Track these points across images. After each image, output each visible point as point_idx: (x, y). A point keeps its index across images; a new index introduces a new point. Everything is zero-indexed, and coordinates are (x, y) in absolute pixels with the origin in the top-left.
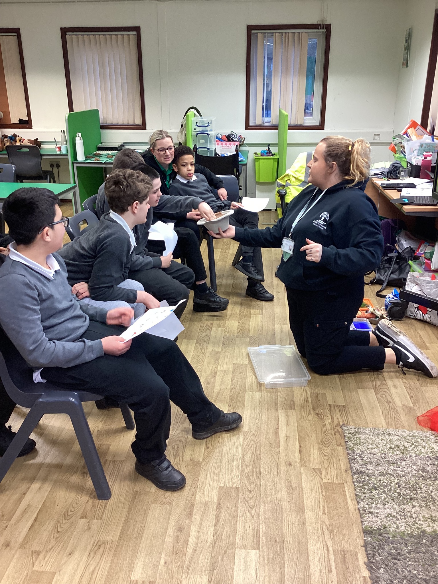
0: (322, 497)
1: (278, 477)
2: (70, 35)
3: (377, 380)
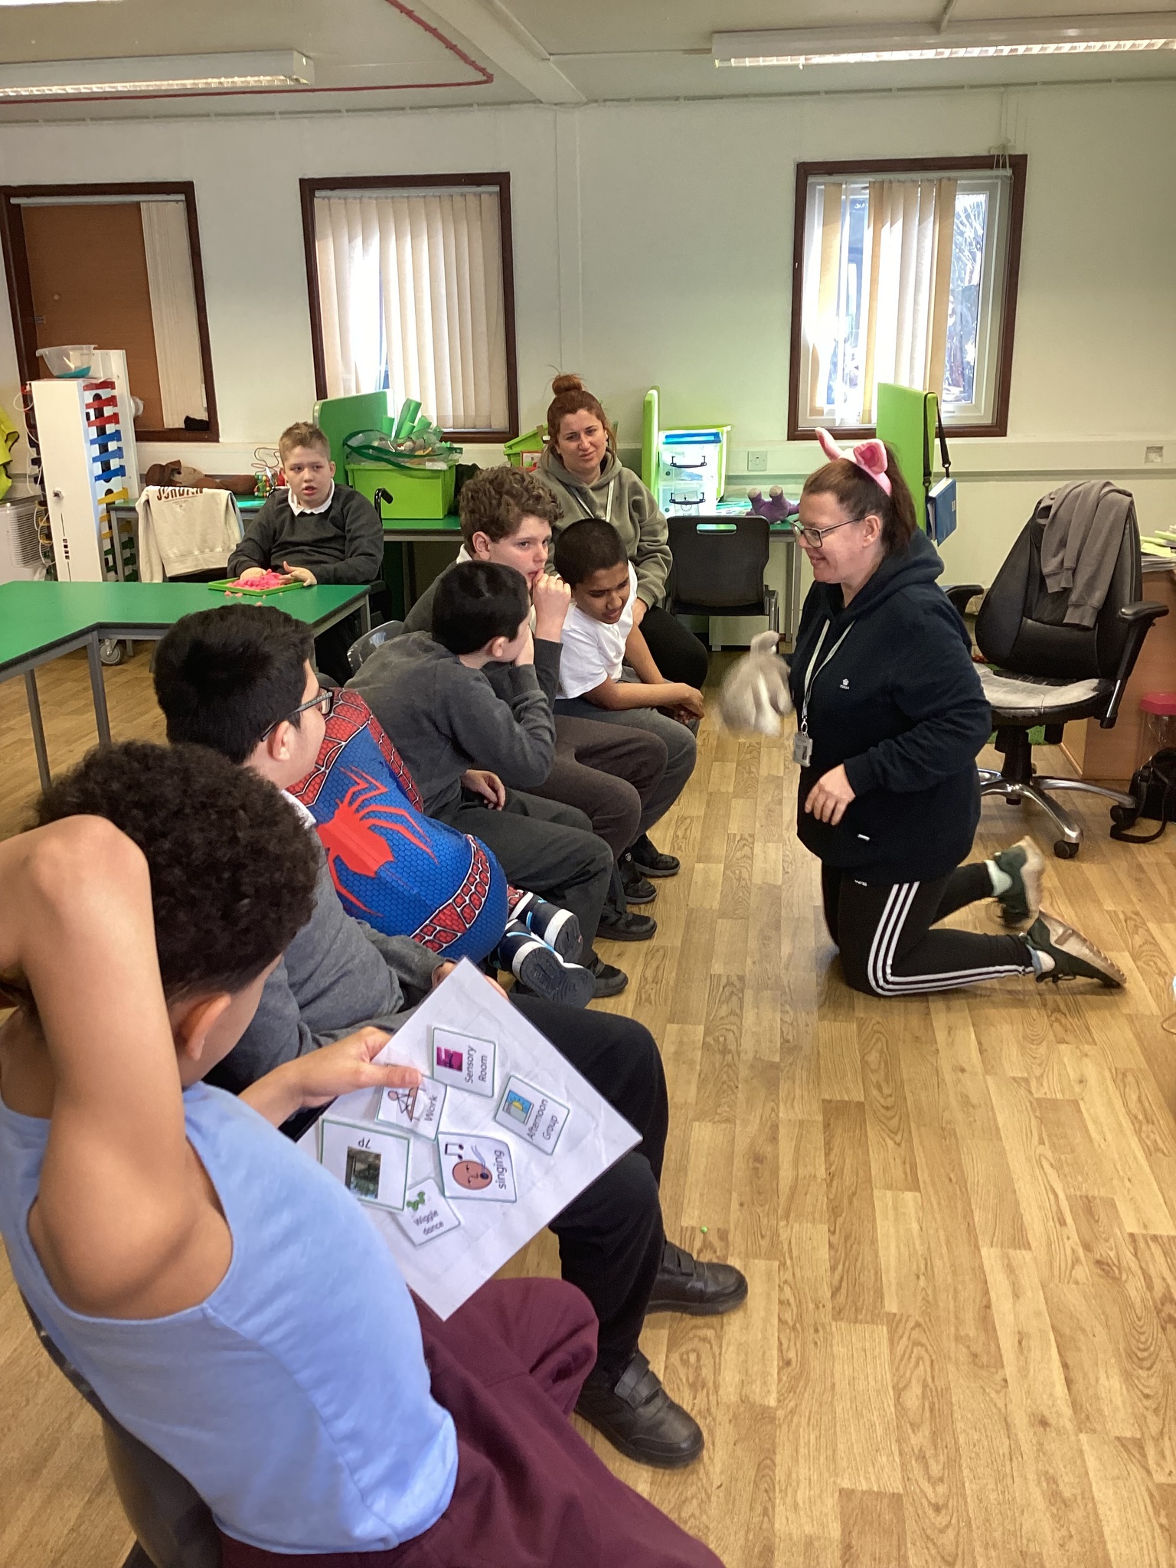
0: (1159, 1531)
1: (1015, 1464)
2: (324, 197)
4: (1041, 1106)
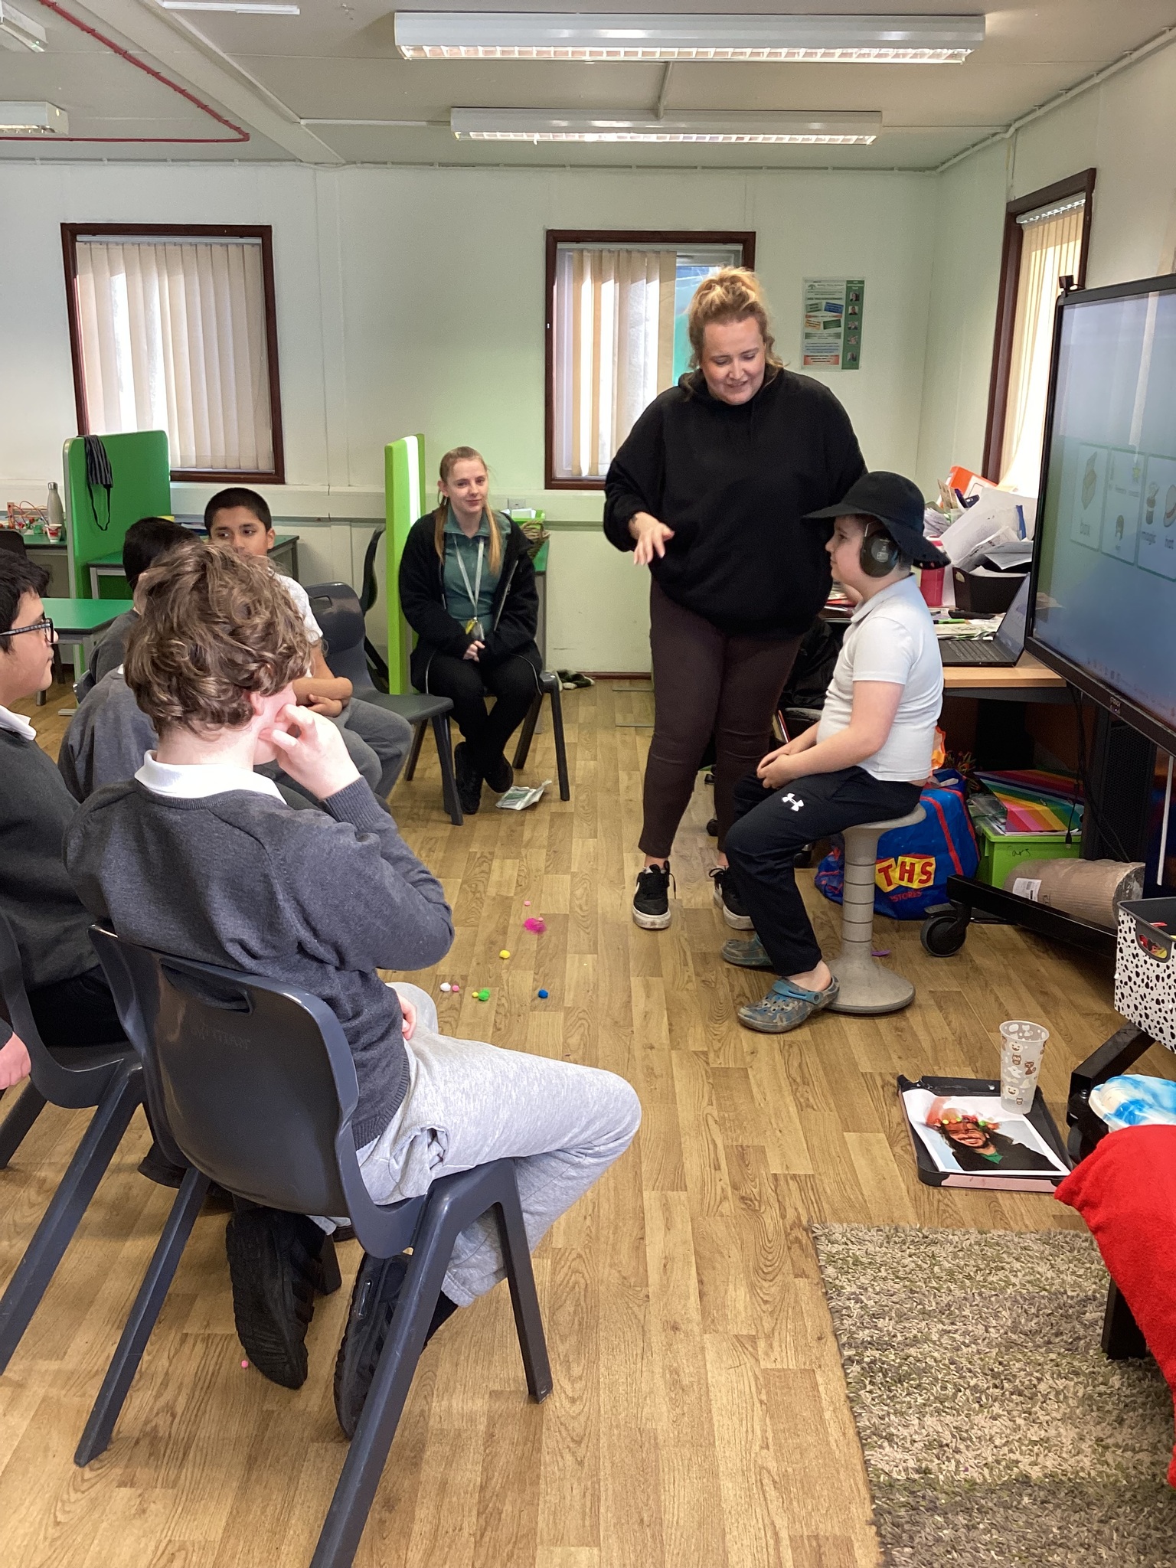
0: (758, 1405)
1: (645, 1361)
2: (85, 242)
3: (895, 1111)
4: (714, 1074)
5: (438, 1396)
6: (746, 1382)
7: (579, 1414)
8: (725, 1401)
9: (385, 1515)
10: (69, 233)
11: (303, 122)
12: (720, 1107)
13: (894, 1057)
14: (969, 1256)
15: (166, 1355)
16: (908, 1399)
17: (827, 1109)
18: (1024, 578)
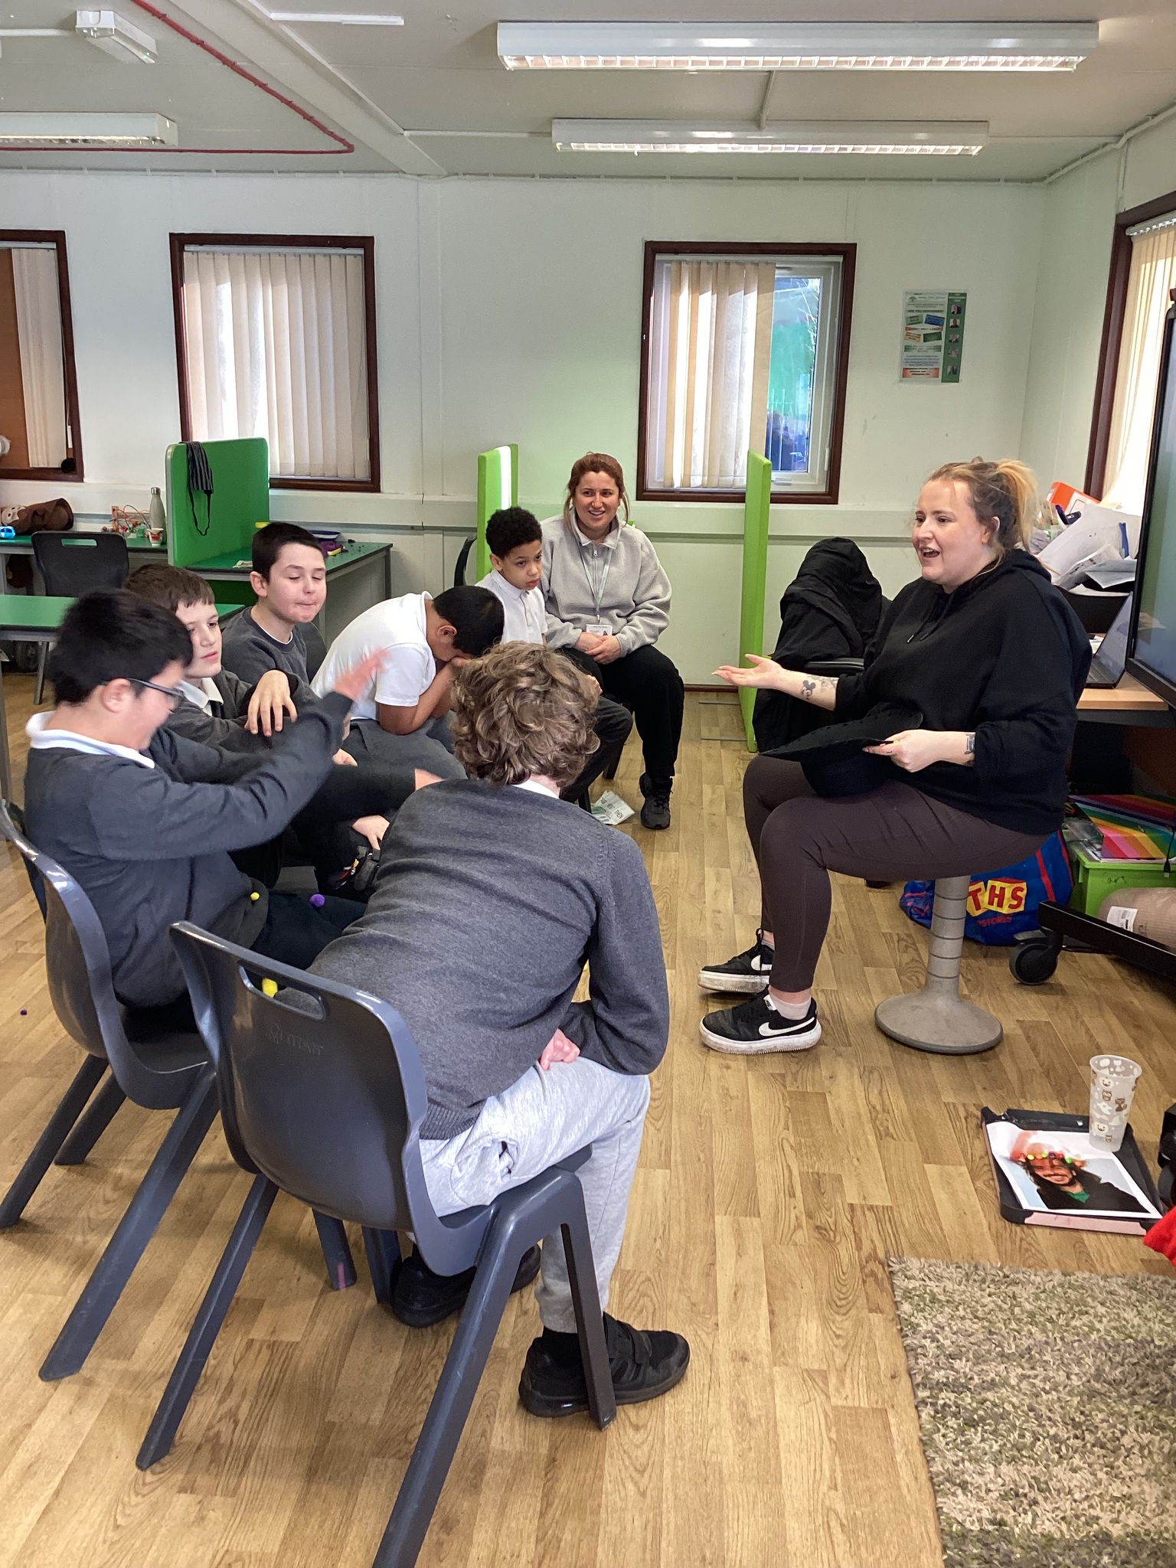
0: (828, 1443)
1: (712, 1392)
2: (193, 252)
3: (977, 1143)
4: (791, 1098)
5: (500, 1416)
6: (816, 1419)
7: (643, 1443)
8: (793, 1438)
9: (443, 1536)
10: (177, 243)
11: (406, 133)
12: (796, 1132)
13: (979, 1087)
14: (1052, 1299)
15: (232, 1358)
16: (982, 1445)
17: (907, 1139)
18: (1126, 598)
